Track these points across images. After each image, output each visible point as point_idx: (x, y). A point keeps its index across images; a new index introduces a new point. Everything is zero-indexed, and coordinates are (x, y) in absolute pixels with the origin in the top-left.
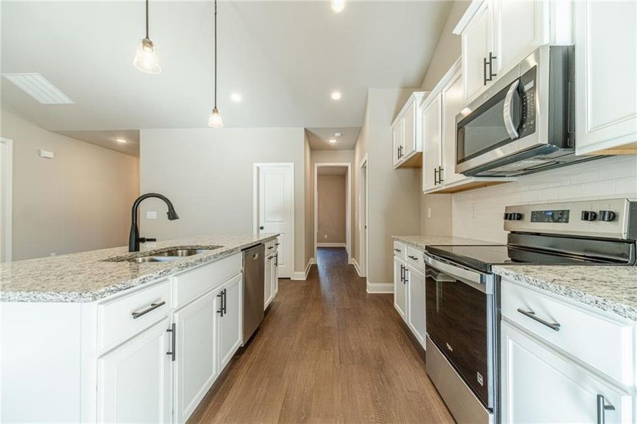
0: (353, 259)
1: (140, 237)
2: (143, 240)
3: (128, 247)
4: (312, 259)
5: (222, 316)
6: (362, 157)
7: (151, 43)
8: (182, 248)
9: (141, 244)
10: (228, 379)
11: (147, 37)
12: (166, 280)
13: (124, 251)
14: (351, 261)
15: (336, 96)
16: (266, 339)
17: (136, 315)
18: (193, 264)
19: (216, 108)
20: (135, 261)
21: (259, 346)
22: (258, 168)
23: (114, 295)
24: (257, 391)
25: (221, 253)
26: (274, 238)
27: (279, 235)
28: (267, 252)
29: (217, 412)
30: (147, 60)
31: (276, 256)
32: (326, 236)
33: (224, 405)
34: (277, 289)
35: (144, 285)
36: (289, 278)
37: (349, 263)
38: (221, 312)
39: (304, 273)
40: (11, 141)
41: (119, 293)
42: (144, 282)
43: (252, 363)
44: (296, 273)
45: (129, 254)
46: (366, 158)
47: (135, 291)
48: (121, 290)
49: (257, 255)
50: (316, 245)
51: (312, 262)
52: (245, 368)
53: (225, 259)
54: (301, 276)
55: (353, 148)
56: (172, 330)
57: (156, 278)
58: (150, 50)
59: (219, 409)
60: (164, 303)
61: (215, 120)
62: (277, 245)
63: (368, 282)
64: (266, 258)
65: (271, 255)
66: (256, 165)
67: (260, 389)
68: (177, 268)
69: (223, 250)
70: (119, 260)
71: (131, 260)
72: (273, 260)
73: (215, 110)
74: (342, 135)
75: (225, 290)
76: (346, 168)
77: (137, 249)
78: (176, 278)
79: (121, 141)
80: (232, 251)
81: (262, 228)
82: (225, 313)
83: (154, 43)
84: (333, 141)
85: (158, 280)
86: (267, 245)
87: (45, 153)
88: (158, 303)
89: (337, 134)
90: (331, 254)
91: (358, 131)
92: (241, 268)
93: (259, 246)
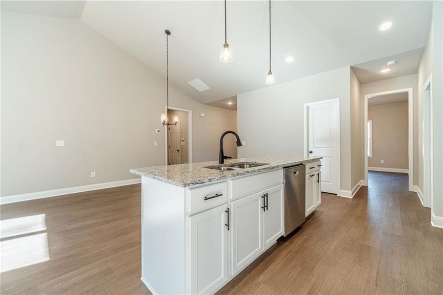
0: (416, 187)
1: (224, 156)
2: (226, 158)
3: (219, 161)
4: (362, 181)
5: (264, 211)
6: (426, 78)
7: (227, 45)
8: (247, 163)
9: (224, 159)
10: (272, 255)
11: (226, 42)
12: (226, 181)
13: (216, 163)
14: (412, 188)
15: (386, 26)
16: (305, 237)
17: (206, 199)
18: (241, 174)
19: (270, 71)
20: (220, 169)
21: (298, 240)
22: (308, 107)
23: (194, 186)
24: (290, 273)
25: (264, 168)
26: (318, 160)
27: (322, 158)
28: (307, 171)
29: (260, 274)
30: (226, 55)
31: (318, 175)
32: (382, 161)
33: (266, 271)
34: (320, 201)
35: (210, 183)
36: (336, 194)
37: (410, 190)
38: (264, 208)
39: (350, 192)
40: (191, 111)
41: (197, 185)
42: (210, 181)
43: (291, 251)
44: (342, 191)
45: (218, 164)
46: (430, 79)
47: (206, 185)
48: (198, 183)
49: (297, 173)
50: (367, 168)
51: (362, 183)
52: (285, 253)
53: (267, 173)
54: (348, 194)
55: (416, 71)
56: (228, 211)
57: (217, 180)
58: (227, 49)
59: (262, 273)
60: (222, 195)
61: (270, 79)
62: (320, 166)
63: (433, 215)
64: (307, 176)
65: (313, 174)
66: (305, 105)
67: (293, 272)
68: (231, 175)
69: (266, 166)
70: (212, 168)
71: (219, 168)
72: (315, 178)
73: (270, 73)
74: (396, 62)
75: (267, 194)
76: (407, 93)
77: (222, 162)
78: (231, 181)
79: (230, 103)
80: (273, 168)
81: (311, 152)
82: (267, 209)
83: (229, 45)
84: (385, 71)
85: (219, 181)
86: (308, 166)
87: (203, 115)
88: (219, 194)
89: (390, 63)
90: (387, 178)
91: (420, 53)
92: (283, 180)
93: (301, 166)
